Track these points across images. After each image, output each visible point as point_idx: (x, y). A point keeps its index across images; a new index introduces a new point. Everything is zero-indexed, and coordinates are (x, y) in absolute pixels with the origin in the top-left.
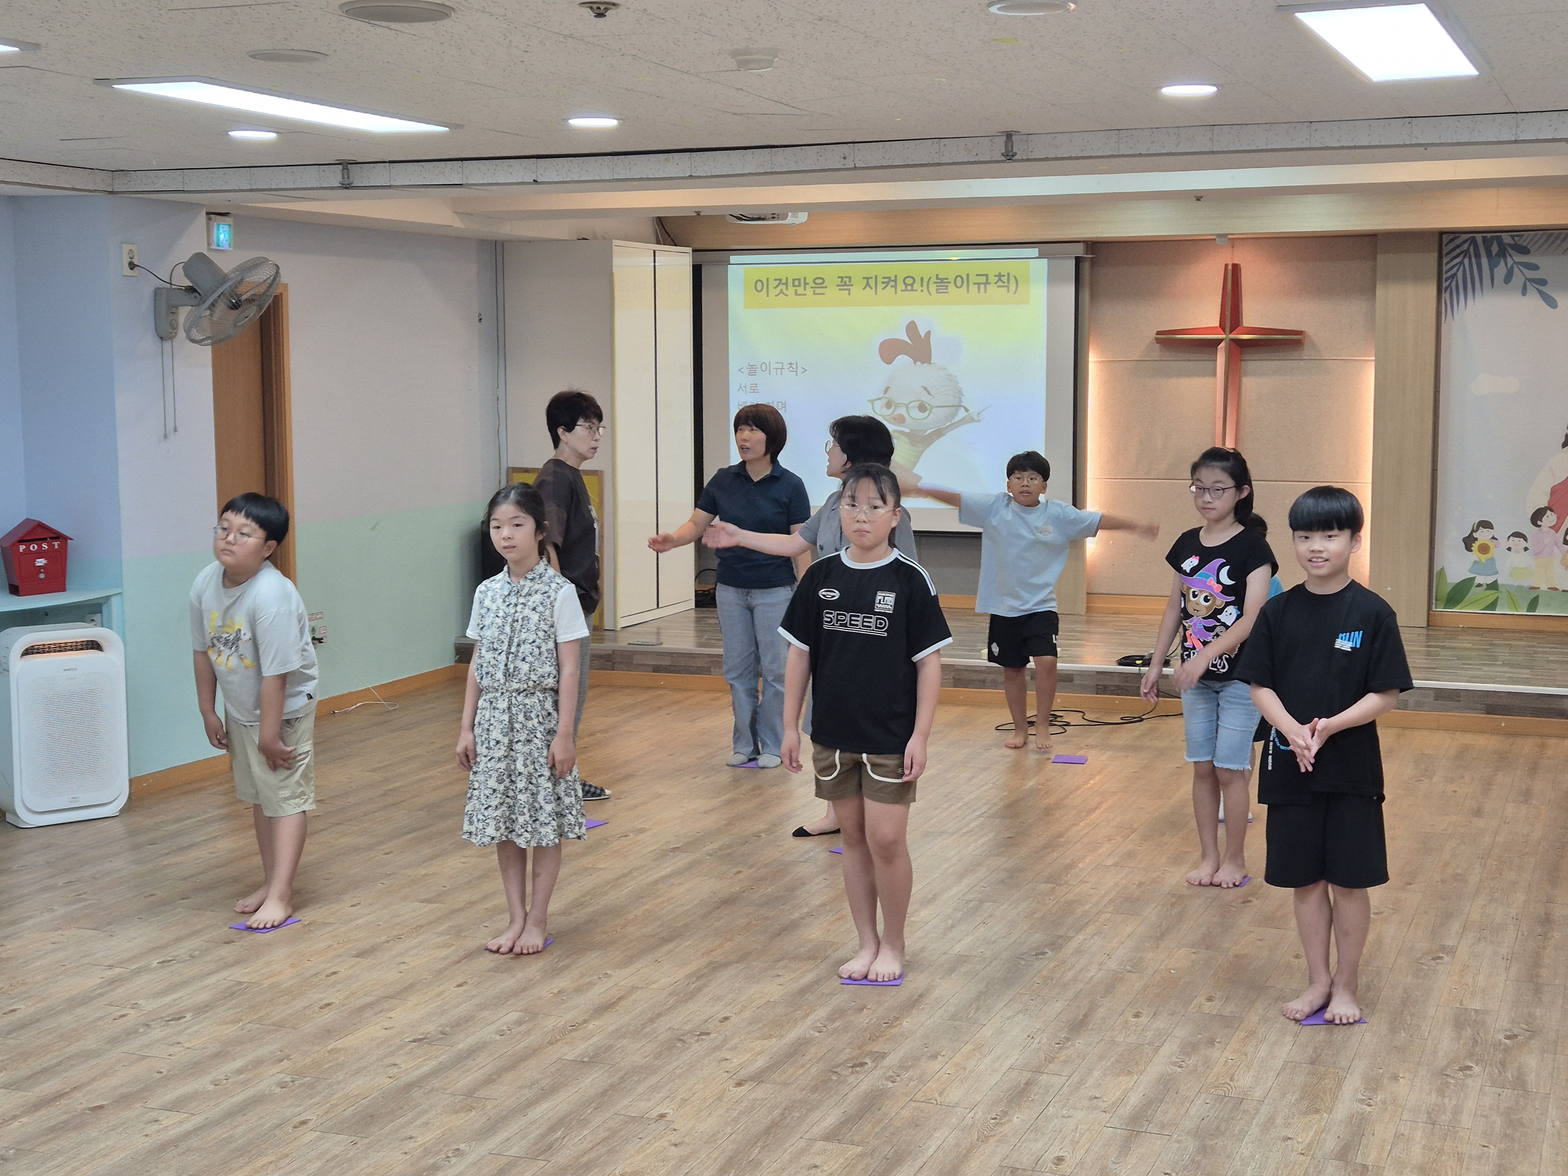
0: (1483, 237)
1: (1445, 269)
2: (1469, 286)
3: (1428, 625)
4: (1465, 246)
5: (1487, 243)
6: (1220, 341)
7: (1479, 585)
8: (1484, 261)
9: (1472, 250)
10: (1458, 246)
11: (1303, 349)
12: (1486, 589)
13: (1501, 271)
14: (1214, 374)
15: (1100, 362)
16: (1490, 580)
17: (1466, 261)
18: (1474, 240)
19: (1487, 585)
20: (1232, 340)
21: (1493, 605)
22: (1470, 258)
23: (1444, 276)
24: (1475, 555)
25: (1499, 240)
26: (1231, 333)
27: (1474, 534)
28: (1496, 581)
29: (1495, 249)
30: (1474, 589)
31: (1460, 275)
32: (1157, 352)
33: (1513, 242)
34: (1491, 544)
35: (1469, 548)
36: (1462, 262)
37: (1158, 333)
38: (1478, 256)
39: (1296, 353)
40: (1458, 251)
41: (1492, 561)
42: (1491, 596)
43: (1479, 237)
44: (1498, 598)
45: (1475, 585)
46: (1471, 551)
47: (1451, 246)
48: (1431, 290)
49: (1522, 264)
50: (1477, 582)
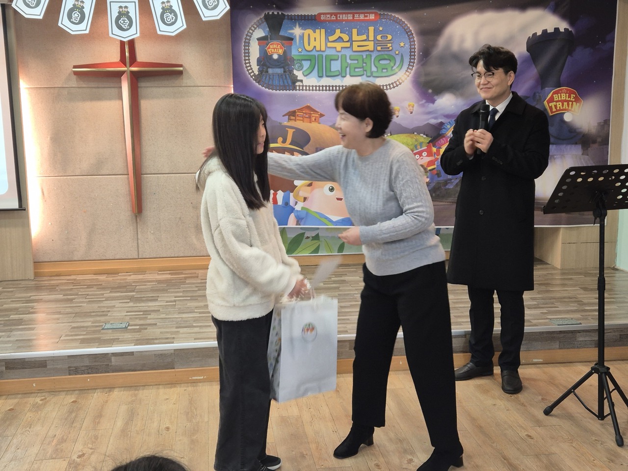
6: (123, 73)
7: (308, 238)
11: (182, 79)
12: (312, 240)
14: (121, 98)
15: (29, 88)
19: (312, 237)
20: (132, 72)
21: (316, 250)
26: (130, 67)
28: (318, 235)
30: (304, 241)
32: (74, 82)
37: (75, 67)
39: (177, 82)
42: (316, 244)
44: (319, 245)
45: (304, 238)
50: (306, 235)
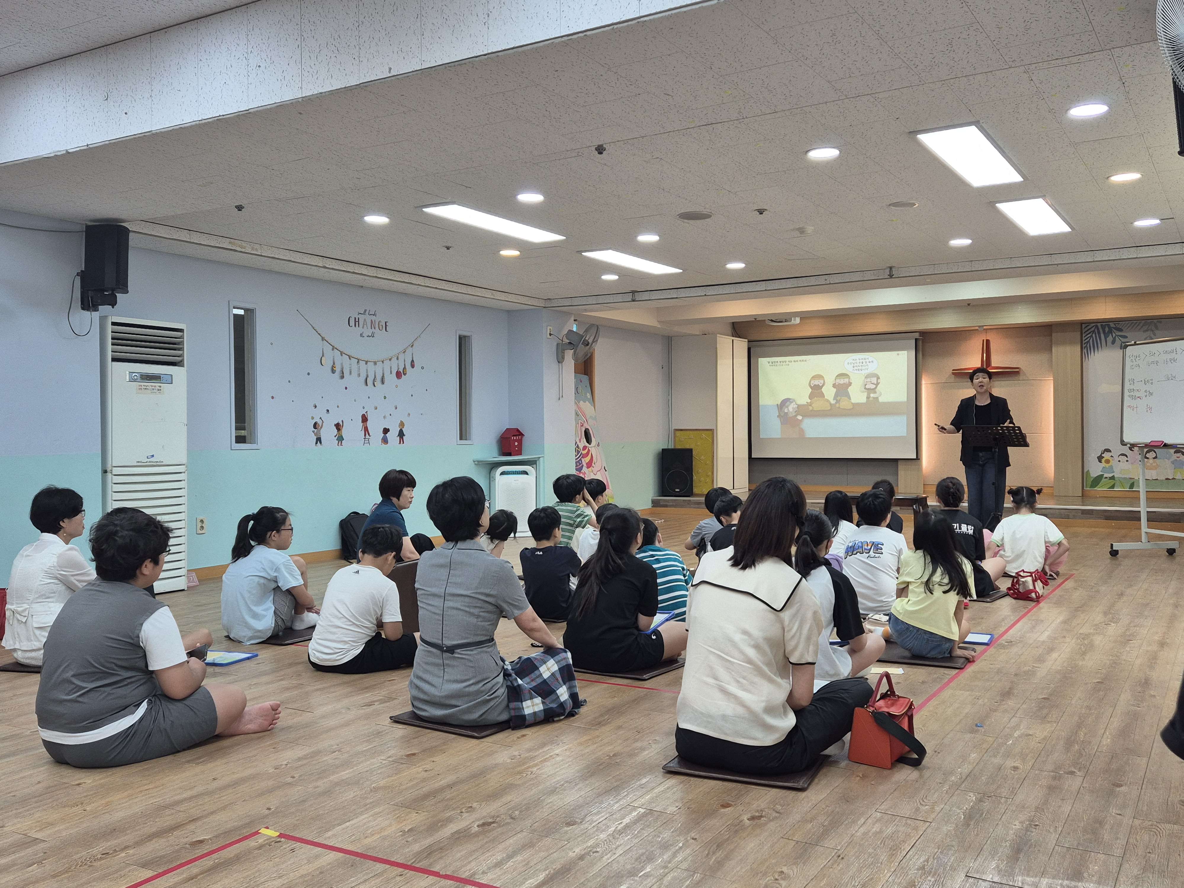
0: (1101, 325)
1: (1084, 339)
2: (1096, 347)
3: (1083, 496)
4: (1093, 329)
5: (1103, 327)
7: (1106, 478)
8: (1102, 335)
9: (1096, 330)
10: (1090, 329)
11: (1021, 375)
12: (1109, 480)
13: (1110, 339)
16: (1111, 475)
17: (1094, 335)
18: (1097, 327)
19: (1109, 477)
21: (1112, 487)
22: (1095, 334)
23: (1084, 342)
24: (1103, 464)
25: (1109, 326)
27: (1103, 455)
28: (1113, 476)
29: (1107, 329)
30: (1103, 480)
31: (1091, 340)
32: (953, 379)
33: (1114, 326)
34: (1110, 459)
35: (1100, 462)
36: (1092, 336)
37: (953, 370)
38: (1099, 333)
40: (1090, 331)
41: (1111, 467)
42: (1111, 482)
43: (1099, 325)
45: (1104, 478)
46: (1101, 462)
47: (1086, 329)
48: (1078, 348)
49: (1119, 336)
50: (1105, 476)
